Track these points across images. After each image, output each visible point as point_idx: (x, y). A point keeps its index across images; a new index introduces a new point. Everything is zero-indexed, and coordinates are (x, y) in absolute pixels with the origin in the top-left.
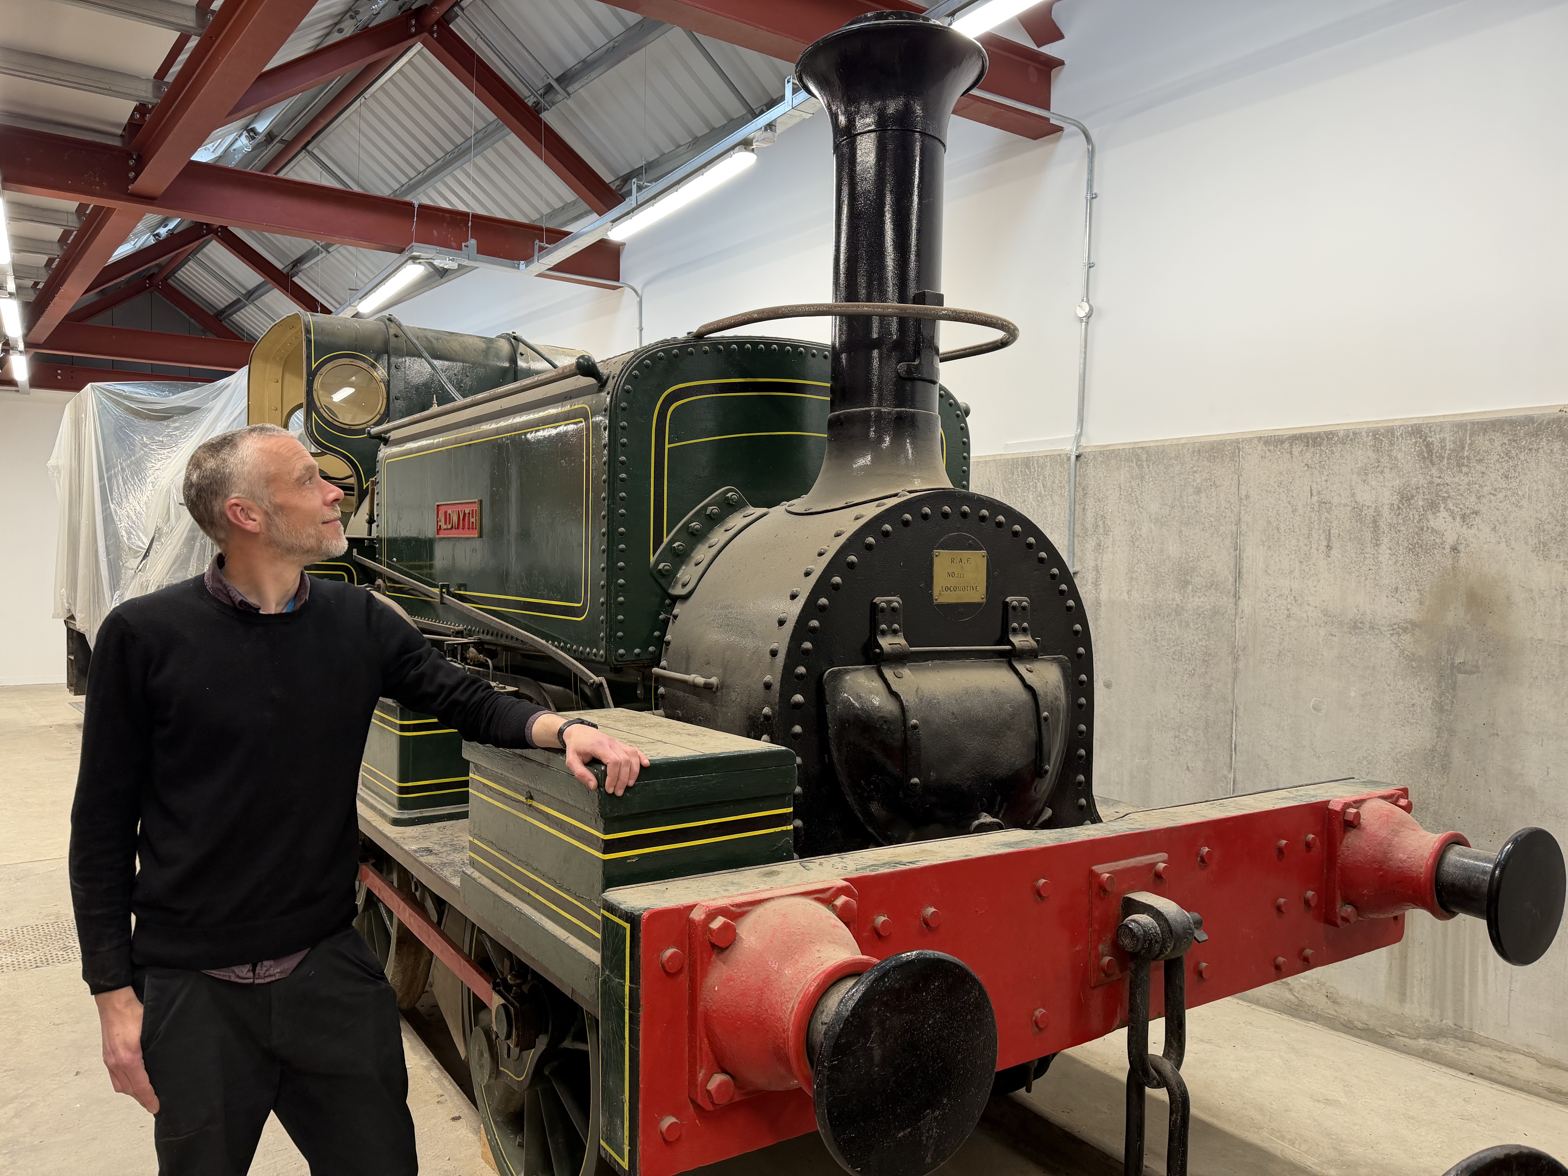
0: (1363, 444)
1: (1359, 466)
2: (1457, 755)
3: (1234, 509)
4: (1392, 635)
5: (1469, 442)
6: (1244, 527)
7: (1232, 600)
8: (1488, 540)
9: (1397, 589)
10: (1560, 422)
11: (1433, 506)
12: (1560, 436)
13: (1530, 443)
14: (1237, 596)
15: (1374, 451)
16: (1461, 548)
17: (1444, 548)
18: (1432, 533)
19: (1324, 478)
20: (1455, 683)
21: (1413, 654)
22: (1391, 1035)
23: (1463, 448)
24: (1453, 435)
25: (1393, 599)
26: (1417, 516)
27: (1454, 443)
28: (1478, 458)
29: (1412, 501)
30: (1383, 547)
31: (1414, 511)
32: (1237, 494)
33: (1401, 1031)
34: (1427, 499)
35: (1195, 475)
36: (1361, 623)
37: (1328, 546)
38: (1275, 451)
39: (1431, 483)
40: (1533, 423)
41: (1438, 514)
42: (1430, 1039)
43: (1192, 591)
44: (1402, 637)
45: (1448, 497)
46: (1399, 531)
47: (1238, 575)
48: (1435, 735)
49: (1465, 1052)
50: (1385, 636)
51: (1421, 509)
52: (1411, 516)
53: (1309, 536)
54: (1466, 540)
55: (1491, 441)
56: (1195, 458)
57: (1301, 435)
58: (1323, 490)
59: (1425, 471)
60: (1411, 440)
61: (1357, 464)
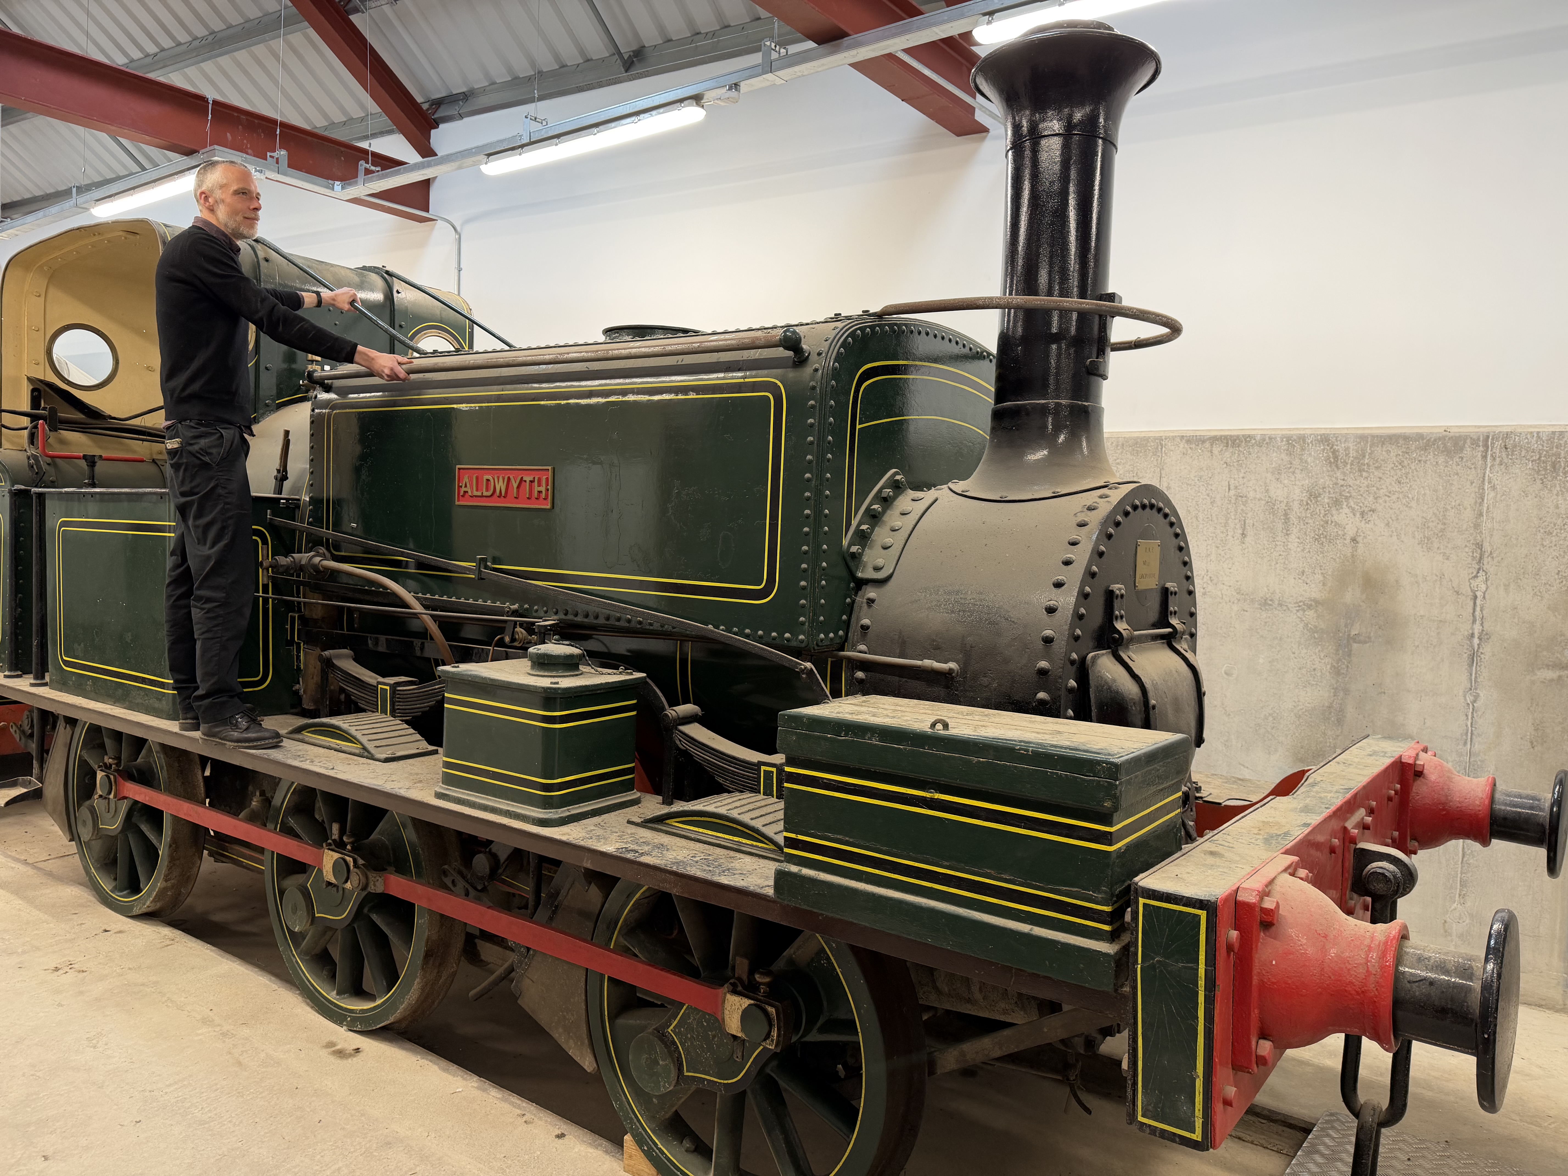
0: (1278, 448)
1: (1273, 466)
2: (1350, 711)
4: (1298, 611)
5: (1369, 451)
8: (1383, 533)
9: (1303, 572)
10: (1445, 439)
11: (1337, 503)
12: (1444, 451)
13: (1420, 455)
15: (1287, 454)
16: (1359, 539)
17: (1345, 539)
18: (1335, 526)
19: (1241, 475)
20: (1351, 651)
21: (1316, 627)
23: (1364, 456)
24: (1356, 445)
25: (1300, 581)
26: (1323, 512)
27: (1357, 451)
28: (1376, 465)
29: (1319, 499)
30: (1293, 537)
31: (1321, 507)
34: (1332, 498)
35: (1118, 466)
36: (1271, 600)
37: (1243, 534)
38: (1196, 449)
39: (1336, 484)
40: (1423, 439)
41: (1341, 511)
44: (1306, 613)
45: (1350, 496)
46: (1307, 523)
48: (1332, 694)
50: (1291, 612)
51: (1327, 506)
52: (1318, 511)
53: (1226, 525)
54: (1364, 533)
55: (1388, 452)
56: (1119, 452)
57: (1221, 436)
58: (1240, 485)
59: (1331, 473)
60: (1320, 447)
61: (1272, 464)
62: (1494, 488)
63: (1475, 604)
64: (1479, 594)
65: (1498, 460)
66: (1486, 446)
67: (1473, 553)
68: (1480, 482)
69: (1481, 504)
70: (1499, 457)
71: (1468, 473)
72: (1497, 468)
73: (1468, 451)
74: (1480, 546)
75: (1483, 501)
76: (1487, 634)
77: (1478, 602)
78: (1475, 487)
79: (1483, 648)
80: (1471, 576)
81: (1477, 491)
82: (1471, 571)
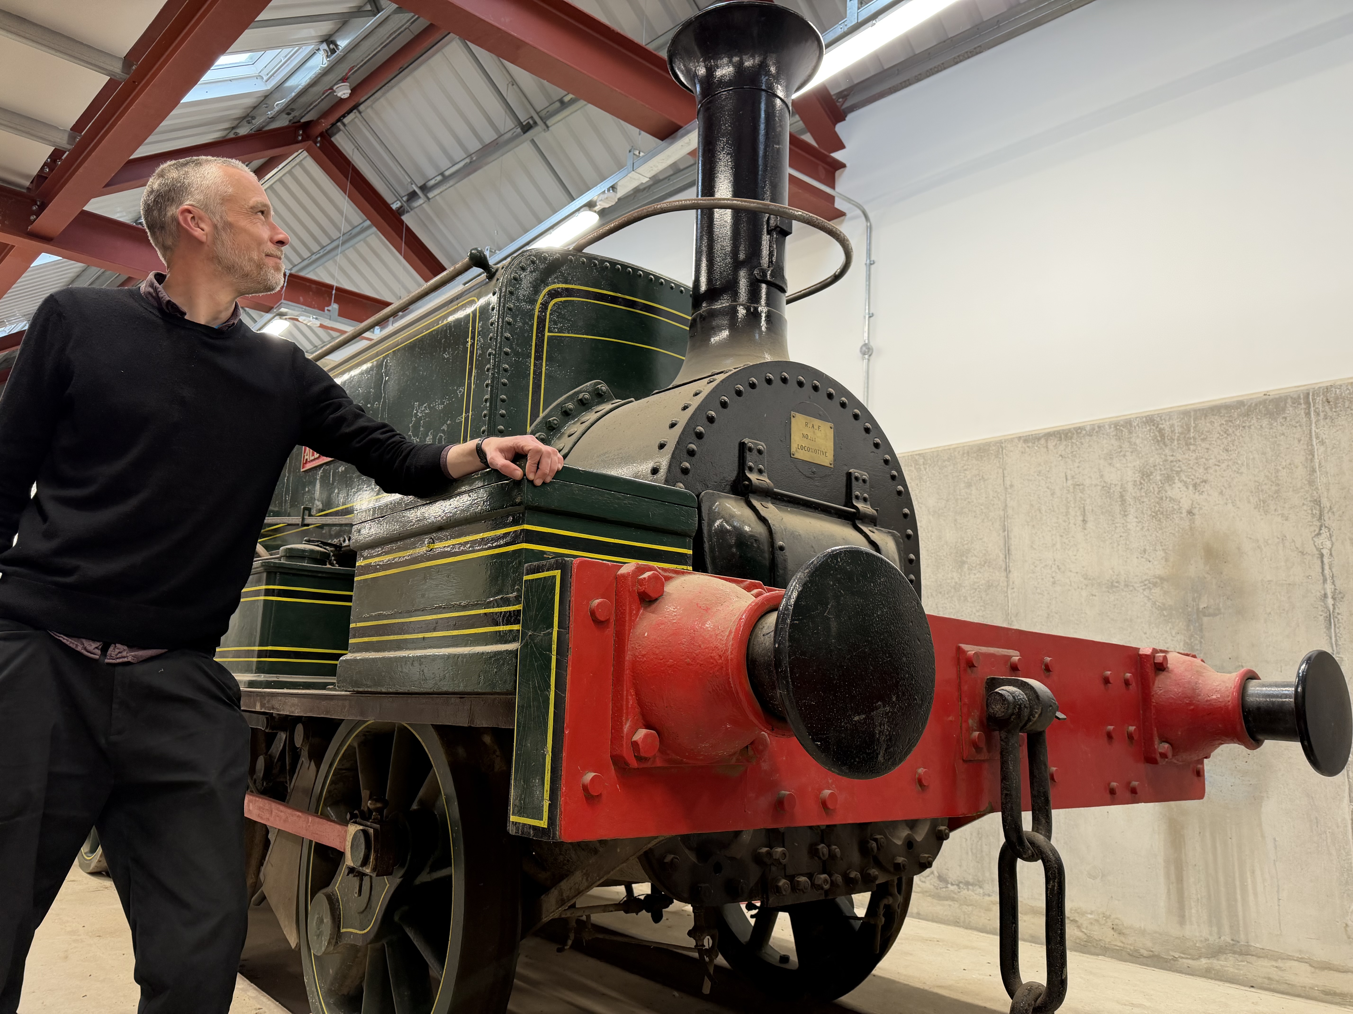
0: (1107, 435)
1: (1105, 452)
3: (1001, 497)
4: (1144, 590)
5: (1193, 425)
6: (1010, 512)
7: (1004, 574)
8: (1217, 502)
9: (1145, 551)
10: (1266, 403)
11: (1169, 479)
12: (1266, 414)
13: (1243, 422)
14: (1007, 570)
15: (1116, 439)
16: (1195, 511)
17: (1181, 513)
18: (1170, 501)
19: (1076, 465)
20: (1201, 625)
21: (1164, 604)
22: (1175, 959)
23: (1189, 431)
24: (1180, 421)
25: (1142, 559)
26: (1156, 489)
27: (1182, 427)
28: (1202, 437)
29: (1151, 477)
30: (1131, 517)
31: (1154, 485)
32: (1002, 484)
33: (1184, 954)
34: (1164, 474)
35: (966, 472)
36: (1117, 582)
37: (1084, 520)
38: (1033, 447)
39: (1166, 460)
40: (1244, 406)
41: (1174, 486)
42: (1211, 957)
43: (969, 569)
44: (1153, 591)
45: (1181, 471)
46: (1143, 502)
47: (1008, 552)
49: (1244, 966)
50: (1138, 591)
51: (1160, 483)
52: (1152, 489)
53: (1067, 513)
54: (1199, 505)
55: (1212, 423)
56: (965, 459)
57: (1054, 432)
58: (1076, 474)
59: (1160, 451)
60: (1146, 428)
61: (1103, 451)
62: (1322, 443)
63: (1322, 562)
64: (1325, 552)
65: (1322, 415)
66: (1308, 403)
67: (1312, 511)
68: (1308, 439)
69: (1312, 460)
70: (1323, 412)
71: (1294, 431)
72: (1322, 422)
73: (1290, 410)
74: (1317, 502)
75: (1313, 456)
76: (1340, 593)
77: (1326, 560)
78: (1303, 444)
79: (1339, 608)
80: (1313, 534)
81: (1306, 447)
82: (1312, 529)
